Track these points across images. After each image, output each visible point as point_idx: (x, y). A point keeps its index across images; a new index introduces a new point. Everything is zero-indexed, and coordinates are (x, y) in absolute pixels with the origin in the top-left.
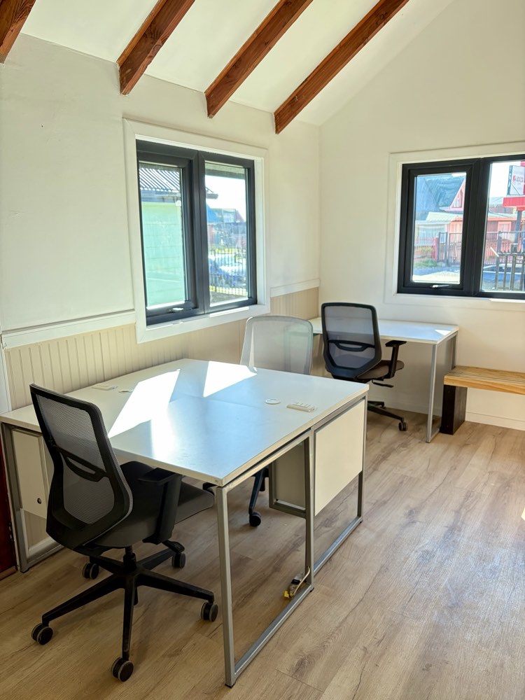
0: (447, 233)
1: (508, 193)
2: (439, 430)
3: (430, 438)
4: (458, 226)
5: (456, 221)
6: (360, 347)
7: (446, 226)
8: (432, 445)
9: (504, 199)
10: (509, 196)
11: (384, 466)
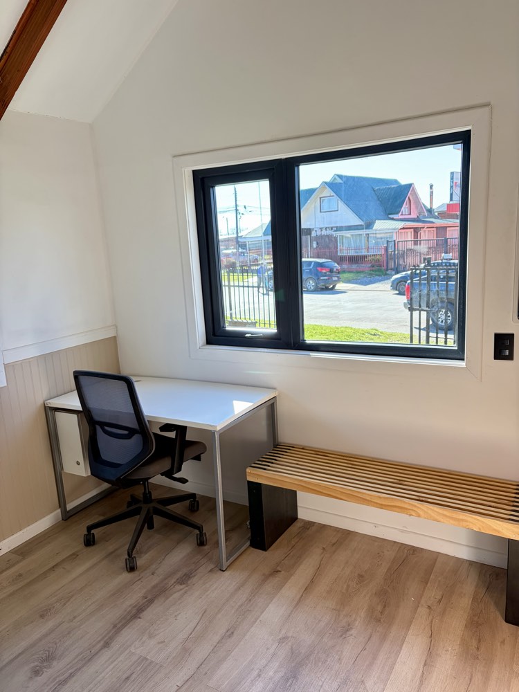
0: (394, 241)
1: (451, 199)
2: (248, 543)
3: (225, 564)
4: (409, 234)
5: (403, 228)
6: (126, 432)
7: (394, 235)
8: (227, 574)
9: (448, 205)
10: (452, 202)
11: (128, 634)
